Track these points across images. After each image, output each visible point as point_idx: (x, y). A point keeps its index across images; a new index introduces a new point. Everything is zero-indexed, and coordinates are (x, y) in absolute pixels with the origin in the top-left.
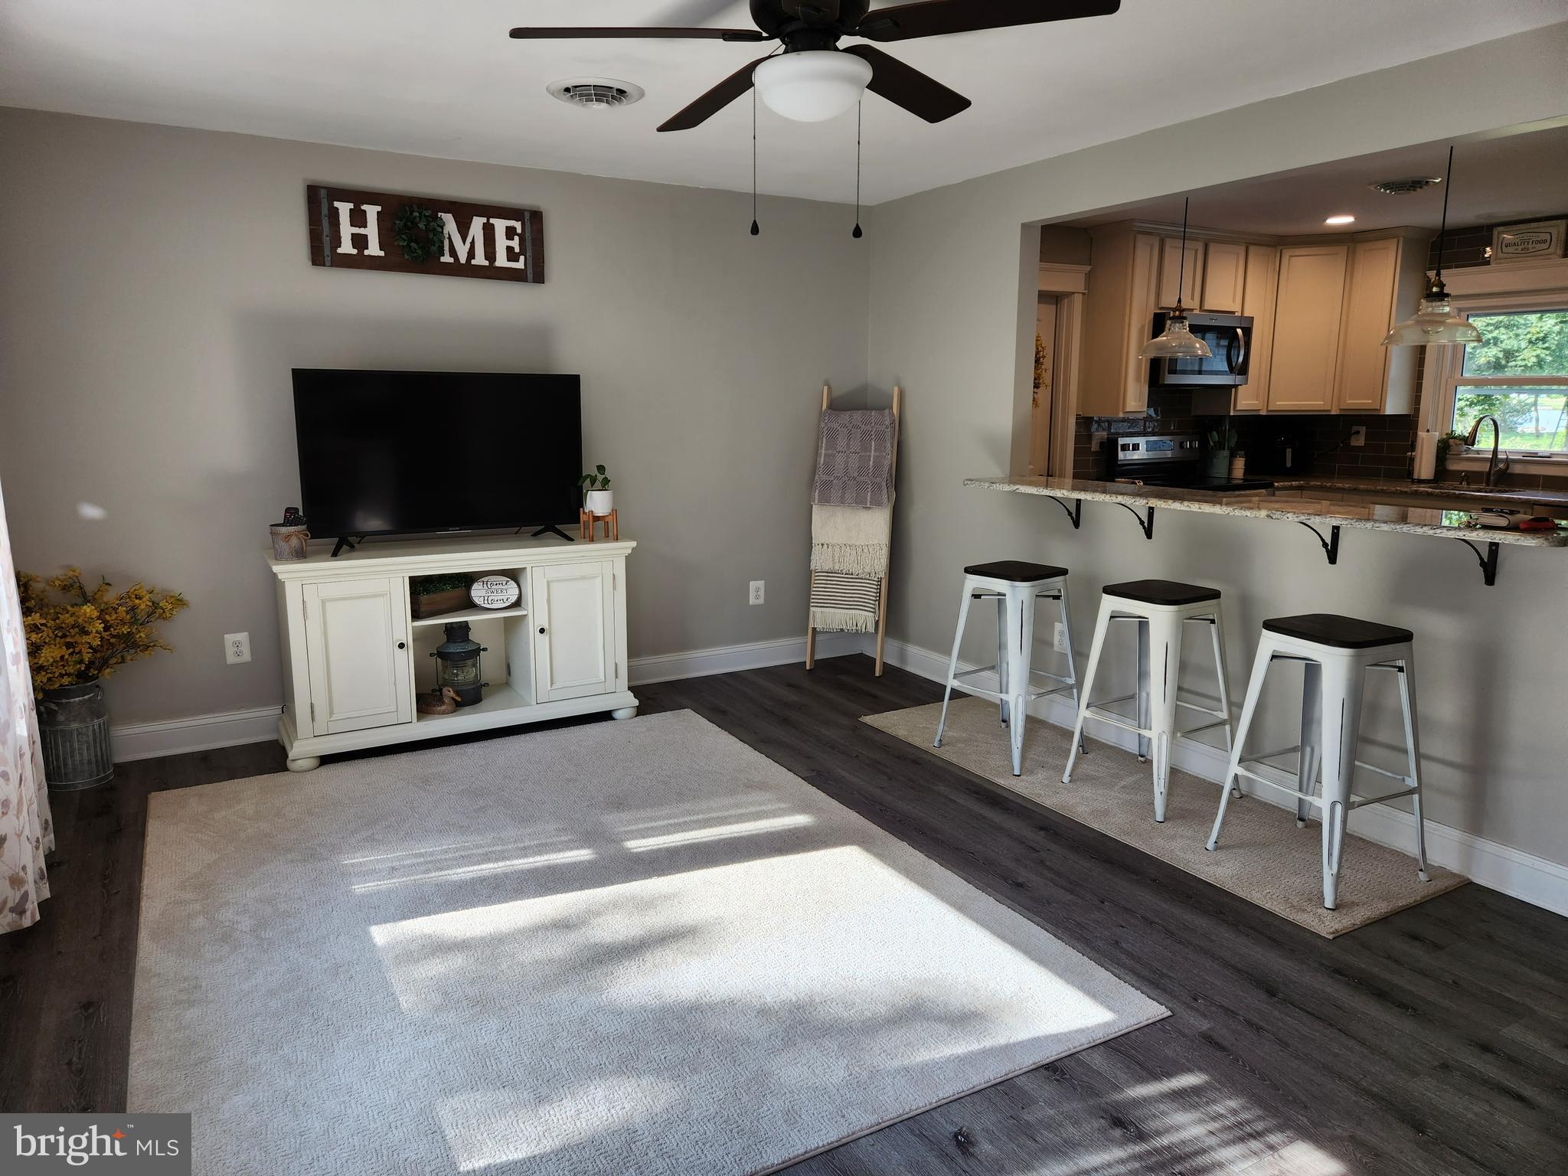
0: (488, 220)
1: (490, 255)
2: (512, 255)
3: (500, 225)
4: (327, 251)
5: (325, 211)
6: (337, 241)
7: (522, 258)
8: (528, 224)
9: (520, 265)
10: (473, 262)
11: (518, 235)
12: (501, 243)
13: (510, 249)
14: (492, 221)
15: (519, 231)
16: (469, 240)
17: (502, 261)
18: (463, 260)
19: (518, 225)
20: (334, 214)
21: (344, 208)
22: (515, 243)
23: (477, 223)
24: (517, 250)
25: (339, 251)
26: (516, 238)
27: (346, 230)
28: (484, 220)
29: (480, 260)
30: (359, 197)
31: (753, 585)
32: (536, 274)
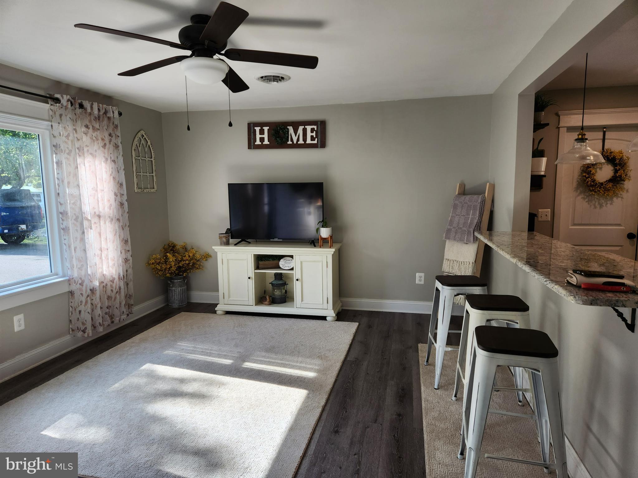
0: (305, 127)
1: (305, 139)
2: (312, 138)
3: (309, 128)
4: (252, 144)
5: (252, 131)
6: (255, 141)
7: (316, 139)
8: (319, 126)
9: (315, 142)
10: (299, 143)
11: (315, 131)
12: (309, 134)
13: (312, 137)
14: (306, 127)
15: (316, 129)
16: (298, 135)
17: (309, 141)
18: (295, 142)
19: (315, 127)
20: (255, 131)
21: (258, 129)
22: (314, 134)
23: (301, 128)
24: (315, 136)
25: (256, 143)
26: (315, 132)
27: (258, 136)
28: (303, 127)
29: (301, 142)
30: (262, 125)
31: (418, 275)
32: (322, 144)
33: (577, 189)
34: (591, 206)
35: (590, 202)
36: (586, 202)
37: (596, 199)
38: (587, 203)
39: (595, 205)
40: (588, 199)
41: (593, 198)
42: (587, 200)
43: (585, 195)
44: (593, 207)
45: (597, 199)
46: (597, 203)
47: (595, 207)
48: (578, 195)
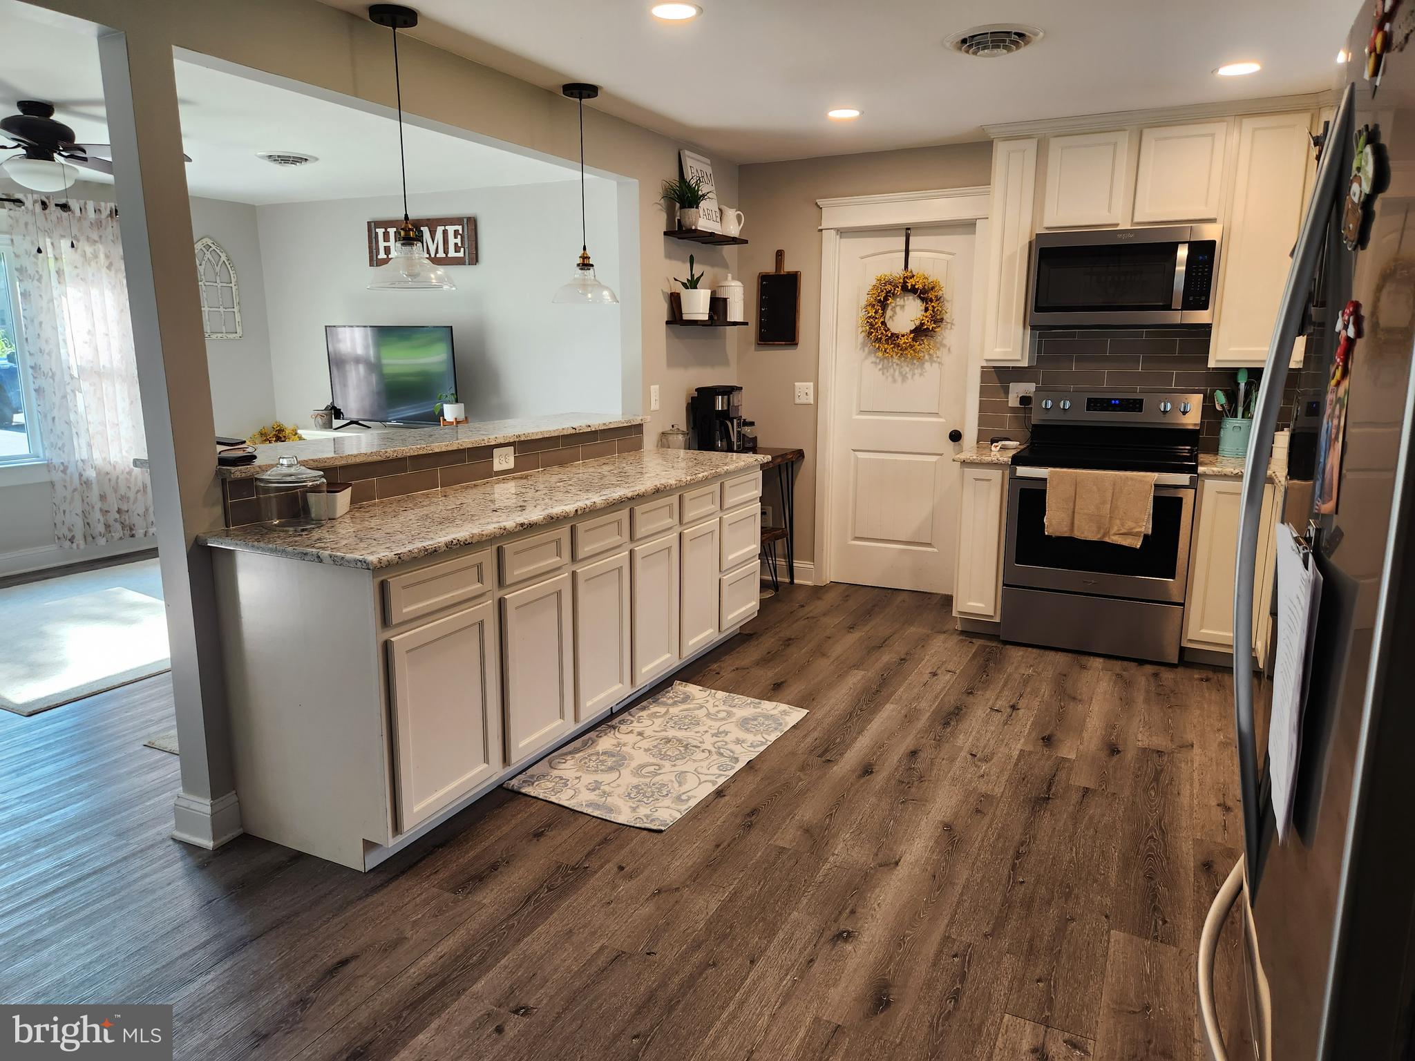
0: (445, 228)
1: (446, 252)
2: (457, 250)
3: (451, 229)
4: (375, 259)
5: (374, 235)
6: (378, 253)
7: (462, 249)
8: (466, 226)
9: (461, 254)
10: (438, 256)
11: (460, 234)
12: (452, 241)
13: (456, 244)
14: (447, 227)
15: (461, 232)
16: (435, 242)
17: (452, 254)
18: (433, 256)
19: (459, 228)
20: (376, 233)
21: (380, 231)
22: (458, 241)
23: (440, 229)
24: (460, 245)
25: (379, 257)
26: (459, 237)
27: (382, 244)
28: (443, 228)
29: (441, 254)
30: (386, 224)
32: (473, 258)
33: (864, 345)
34: (887, 378)
35: (885, 371)
36: (880, 370)
37: (895, 365)
38: (881, 372)
39: (893, 376)
40: (883, 366)
41: (890, 364)
42: (880, 366)
43: (878, 357)
44: (890, 379)
45: (897, 364)
46: (897, 373)
47: (895, 381)
48: (866, 358)
